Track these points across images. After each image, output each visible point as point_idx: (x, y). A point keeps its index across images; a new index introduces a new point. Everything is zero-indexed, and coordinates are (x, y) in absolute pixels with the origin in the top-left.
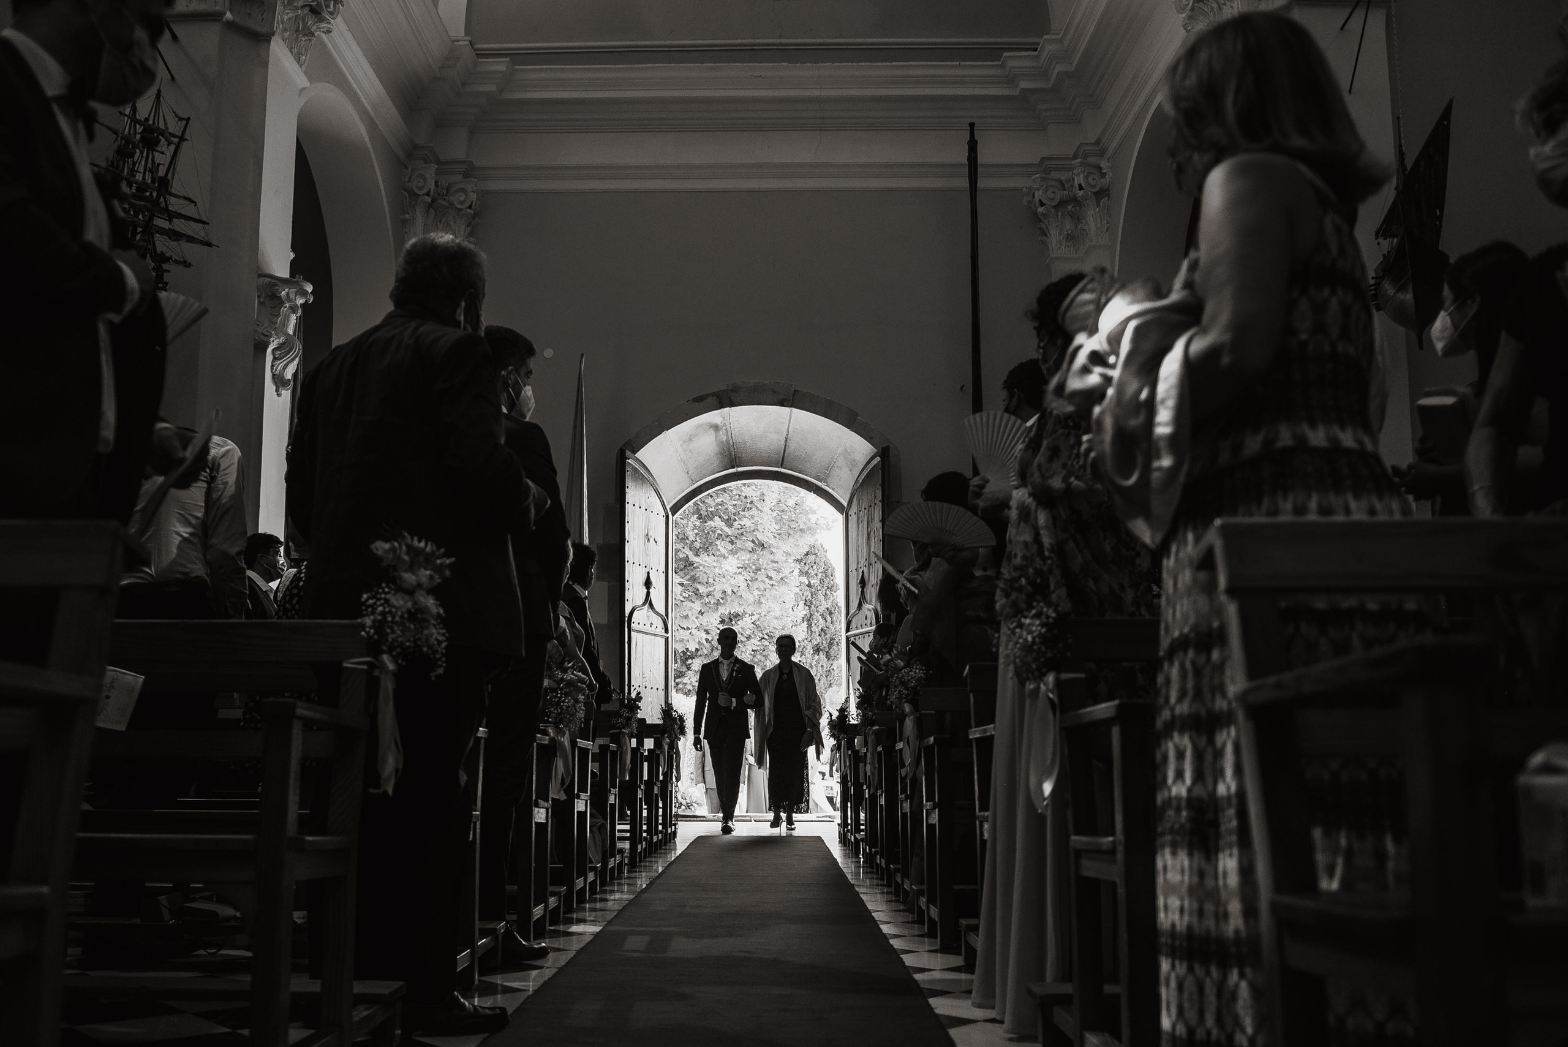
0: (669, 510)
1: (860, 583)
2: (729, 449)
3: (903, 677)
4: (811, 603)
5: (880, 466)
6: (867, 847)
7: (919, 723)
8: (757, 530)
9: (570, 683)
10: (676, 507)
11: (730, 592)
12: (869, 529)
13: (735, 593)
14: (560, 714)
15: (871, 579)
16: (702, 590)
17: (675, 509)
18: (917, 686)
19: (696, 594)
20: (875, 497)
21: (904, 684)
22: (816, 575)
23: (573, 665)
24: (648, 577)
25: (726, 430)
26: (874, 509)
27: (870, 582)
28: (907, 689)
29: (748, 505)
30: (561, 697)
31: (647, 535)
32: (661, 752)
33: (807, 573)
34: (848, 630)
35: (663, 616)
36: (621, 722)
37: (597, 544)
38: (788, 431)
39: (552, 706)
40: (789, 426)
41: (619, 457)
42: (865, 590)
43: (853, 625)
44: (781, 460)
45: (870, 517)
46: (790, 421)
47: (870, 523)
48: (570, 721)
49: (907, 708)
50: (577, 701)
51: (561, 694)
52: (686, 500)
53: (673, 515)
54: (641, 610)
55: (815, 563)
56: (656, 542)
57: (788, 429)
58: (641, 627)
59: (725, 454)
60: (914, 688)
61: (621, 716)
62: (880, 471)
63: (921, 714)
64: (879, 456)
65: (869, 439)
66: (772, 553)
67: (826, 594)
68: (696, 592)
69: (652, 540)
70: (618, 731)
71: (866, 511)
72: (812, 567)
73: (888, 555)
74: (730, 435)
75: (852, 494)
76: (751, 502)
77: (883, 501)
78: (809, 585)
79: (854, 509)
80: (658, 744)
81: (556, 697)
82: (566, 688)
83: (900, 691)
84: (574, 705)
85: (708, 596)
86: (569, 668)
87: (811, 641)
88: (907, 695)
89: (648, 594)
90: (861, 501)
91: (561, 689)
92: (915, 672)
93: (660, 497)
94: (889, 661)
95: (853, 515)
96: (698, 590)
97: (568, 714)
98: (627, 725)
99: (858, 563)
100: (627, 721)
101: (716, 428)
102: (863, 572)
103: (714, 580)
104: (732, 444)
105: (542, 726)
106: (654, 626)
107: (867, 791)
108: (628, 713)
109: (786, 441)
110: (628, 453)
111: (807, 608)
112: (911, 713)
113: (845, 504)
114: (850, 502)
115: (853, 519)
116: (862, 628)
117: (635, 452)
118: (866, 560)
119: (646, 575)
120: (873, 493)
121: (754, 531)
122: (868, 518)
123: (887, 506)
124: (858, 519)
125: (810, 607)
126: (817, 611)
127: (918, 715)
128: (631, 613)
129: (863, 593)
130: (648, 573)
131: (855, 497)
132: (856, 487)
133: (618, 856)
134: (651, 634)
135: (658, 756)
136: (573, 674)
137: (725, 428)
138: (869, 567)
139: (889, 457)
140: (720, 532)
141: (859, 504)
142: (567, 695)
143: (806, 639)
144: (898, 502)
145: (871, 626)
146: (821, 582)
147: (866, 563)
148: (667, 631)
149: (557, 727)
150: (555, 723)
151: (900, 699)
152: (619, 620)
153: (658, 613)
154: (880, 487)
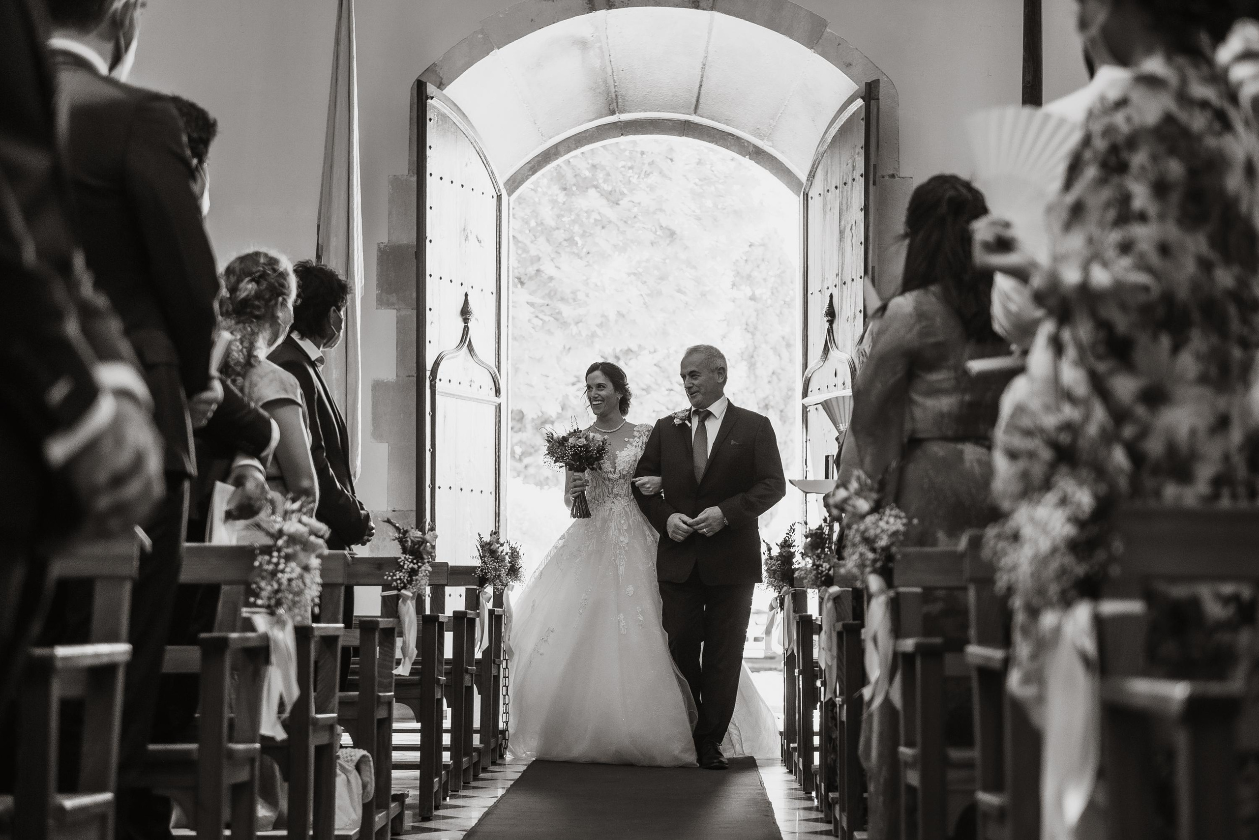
0: (502, 186)
1: (827, 314)
2: (605, 82)
3: (866, 530)
4: (756, 328)
5: (863, 115)
6: (823, 784)
7: (895, 606)
8: (661, 210)
9: (293, 539)
10: (514, 182)
11: (612, 316)
12: (843, 223)
13: (623, 316)
14: (277, 591)
15: (844, 307)
16: (567, 311)
17: (514, 183)
18: (892, 544)
19: (556, 319)
20: (854, 167)
21: (869, 541)
22: (765, 280)
23: (302, 506)
24: (466, 302)
25: (601, 48)
26: (852, 189)
27: (844, 313)
28: (873, 550)
29: (646, 168)
30: (277, 564)
31: (464, 229)
32: (478, 615)
33: (749, 277)
34: (805, 394)
35: (491, 368)
36: (400, 579)
37: (379, 244)
38: (707, 52)
39: (263, 578)
40: (708, 42)
41: (415, 95)
42: (835, 326)
43: (813, 386)
44: (694, 101)
45: (844, 202)
46: (710, 33)
47: (844, 213)
48: (294, 603)
49: (874, 582)
50: (306, 568)
51: (279, 557)
52: (531, 168)
53: (509, 195)
54: (453, 358)
55: (763, 260)
56: (479, 241)
57: (707, 47)
58: (453, 388)
59: (598, 91)
60: (886, 549)
61: (400, 568)
62: (863, 123)
63: (898, 594)
64: (862, 98)
65: (846, 67)
66: (686, 248)
67: (781, 313)
68: (557, 316)
69: (472, 238)
70: (395, 592)
71: (838, 191)
72: (758, 266)
73: (873, 268)
74: (607, 57)
75: (815, 161)
76: (652, 163)
77: (866, 175)
78: (753, 298)
79: (818, 187)
80: (473, 601)
81: (269, 562)
82: (288, 547)
83: (861, 555)
84: (301, 577)
85: (577, 323)
86: (293, 512)
87: (754, 392)
88: (875, 561)
89: (466, 330)
90: (829, 174)
91: (279, 550)
92: (887, 523)
93: (486, 164)
94: (845, 500)
95: (816, 197)
96: (560, 313)
97: (291, 592)
98: (410, 582)
99: (823, 281)
100: (410, 576)
101: (583, 44)
102: (831, 296)
103: (587, 295)
104: (610, 73)
105: (246, 612)
106: (476, 386)
107: (822, 688)
108: (412, 562)
109: (703, 69)
110: (431, 89)
111: (749, 336)
112: (882, 592)
113: (803, 178)
114: (812, 175)
115: (815, 204)
116: (829, 392)
117: (441, 85)
118: (837, 275)
119: (464, 297)
120: (850, 161)
121: (654, 213)
122: (841, 204)
123: (874, 184)
124: (825, 205)
125: (753, 334)
126: (766, 342)
127: (892, 593)
128: (437, 364)
129: (830, 331)
130: (466, 295)
131: (820, 167)
132: (821, 150)
133: (393, 805)
134: (470, 399)
135: (472, 622)
136: (300, 521)
137: (598, 45)
138: (842, 288)
139: (878, 99)
140: (598, 217)
141: (826, 179)
142: (288, 558)
143: (747, 389)
144: (893, 176)
145: (844, 388)
146: (772, 293)
147: (837, 281)
148: (498, 392)
149: (272, 613)
150: (268, 607)
151: (862, 566)
152: (415, 375)
153: (483, 363)
154: (863, 151)
